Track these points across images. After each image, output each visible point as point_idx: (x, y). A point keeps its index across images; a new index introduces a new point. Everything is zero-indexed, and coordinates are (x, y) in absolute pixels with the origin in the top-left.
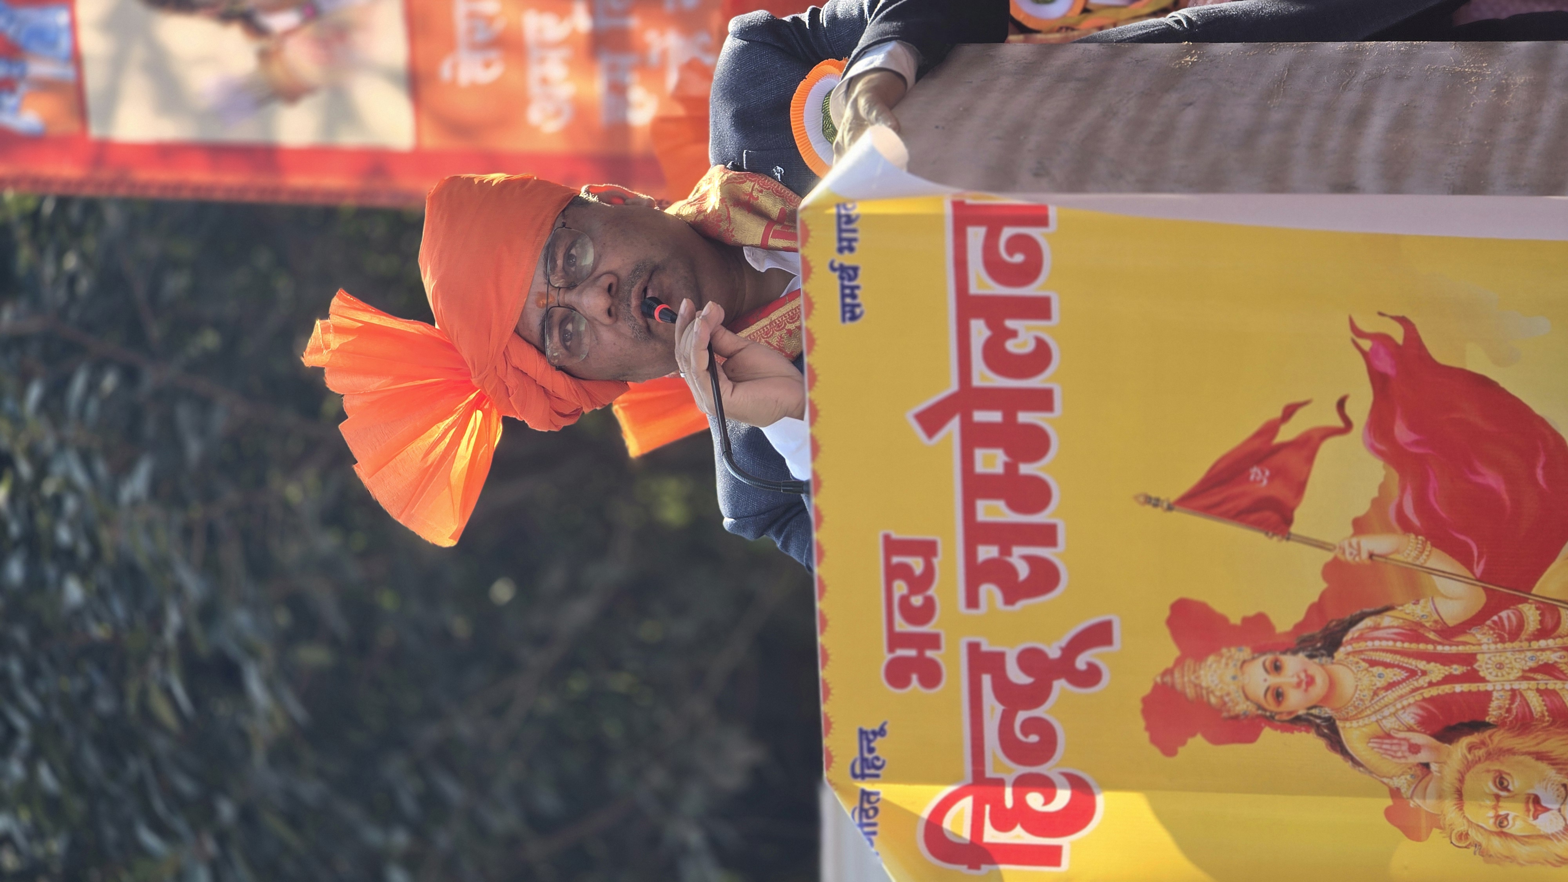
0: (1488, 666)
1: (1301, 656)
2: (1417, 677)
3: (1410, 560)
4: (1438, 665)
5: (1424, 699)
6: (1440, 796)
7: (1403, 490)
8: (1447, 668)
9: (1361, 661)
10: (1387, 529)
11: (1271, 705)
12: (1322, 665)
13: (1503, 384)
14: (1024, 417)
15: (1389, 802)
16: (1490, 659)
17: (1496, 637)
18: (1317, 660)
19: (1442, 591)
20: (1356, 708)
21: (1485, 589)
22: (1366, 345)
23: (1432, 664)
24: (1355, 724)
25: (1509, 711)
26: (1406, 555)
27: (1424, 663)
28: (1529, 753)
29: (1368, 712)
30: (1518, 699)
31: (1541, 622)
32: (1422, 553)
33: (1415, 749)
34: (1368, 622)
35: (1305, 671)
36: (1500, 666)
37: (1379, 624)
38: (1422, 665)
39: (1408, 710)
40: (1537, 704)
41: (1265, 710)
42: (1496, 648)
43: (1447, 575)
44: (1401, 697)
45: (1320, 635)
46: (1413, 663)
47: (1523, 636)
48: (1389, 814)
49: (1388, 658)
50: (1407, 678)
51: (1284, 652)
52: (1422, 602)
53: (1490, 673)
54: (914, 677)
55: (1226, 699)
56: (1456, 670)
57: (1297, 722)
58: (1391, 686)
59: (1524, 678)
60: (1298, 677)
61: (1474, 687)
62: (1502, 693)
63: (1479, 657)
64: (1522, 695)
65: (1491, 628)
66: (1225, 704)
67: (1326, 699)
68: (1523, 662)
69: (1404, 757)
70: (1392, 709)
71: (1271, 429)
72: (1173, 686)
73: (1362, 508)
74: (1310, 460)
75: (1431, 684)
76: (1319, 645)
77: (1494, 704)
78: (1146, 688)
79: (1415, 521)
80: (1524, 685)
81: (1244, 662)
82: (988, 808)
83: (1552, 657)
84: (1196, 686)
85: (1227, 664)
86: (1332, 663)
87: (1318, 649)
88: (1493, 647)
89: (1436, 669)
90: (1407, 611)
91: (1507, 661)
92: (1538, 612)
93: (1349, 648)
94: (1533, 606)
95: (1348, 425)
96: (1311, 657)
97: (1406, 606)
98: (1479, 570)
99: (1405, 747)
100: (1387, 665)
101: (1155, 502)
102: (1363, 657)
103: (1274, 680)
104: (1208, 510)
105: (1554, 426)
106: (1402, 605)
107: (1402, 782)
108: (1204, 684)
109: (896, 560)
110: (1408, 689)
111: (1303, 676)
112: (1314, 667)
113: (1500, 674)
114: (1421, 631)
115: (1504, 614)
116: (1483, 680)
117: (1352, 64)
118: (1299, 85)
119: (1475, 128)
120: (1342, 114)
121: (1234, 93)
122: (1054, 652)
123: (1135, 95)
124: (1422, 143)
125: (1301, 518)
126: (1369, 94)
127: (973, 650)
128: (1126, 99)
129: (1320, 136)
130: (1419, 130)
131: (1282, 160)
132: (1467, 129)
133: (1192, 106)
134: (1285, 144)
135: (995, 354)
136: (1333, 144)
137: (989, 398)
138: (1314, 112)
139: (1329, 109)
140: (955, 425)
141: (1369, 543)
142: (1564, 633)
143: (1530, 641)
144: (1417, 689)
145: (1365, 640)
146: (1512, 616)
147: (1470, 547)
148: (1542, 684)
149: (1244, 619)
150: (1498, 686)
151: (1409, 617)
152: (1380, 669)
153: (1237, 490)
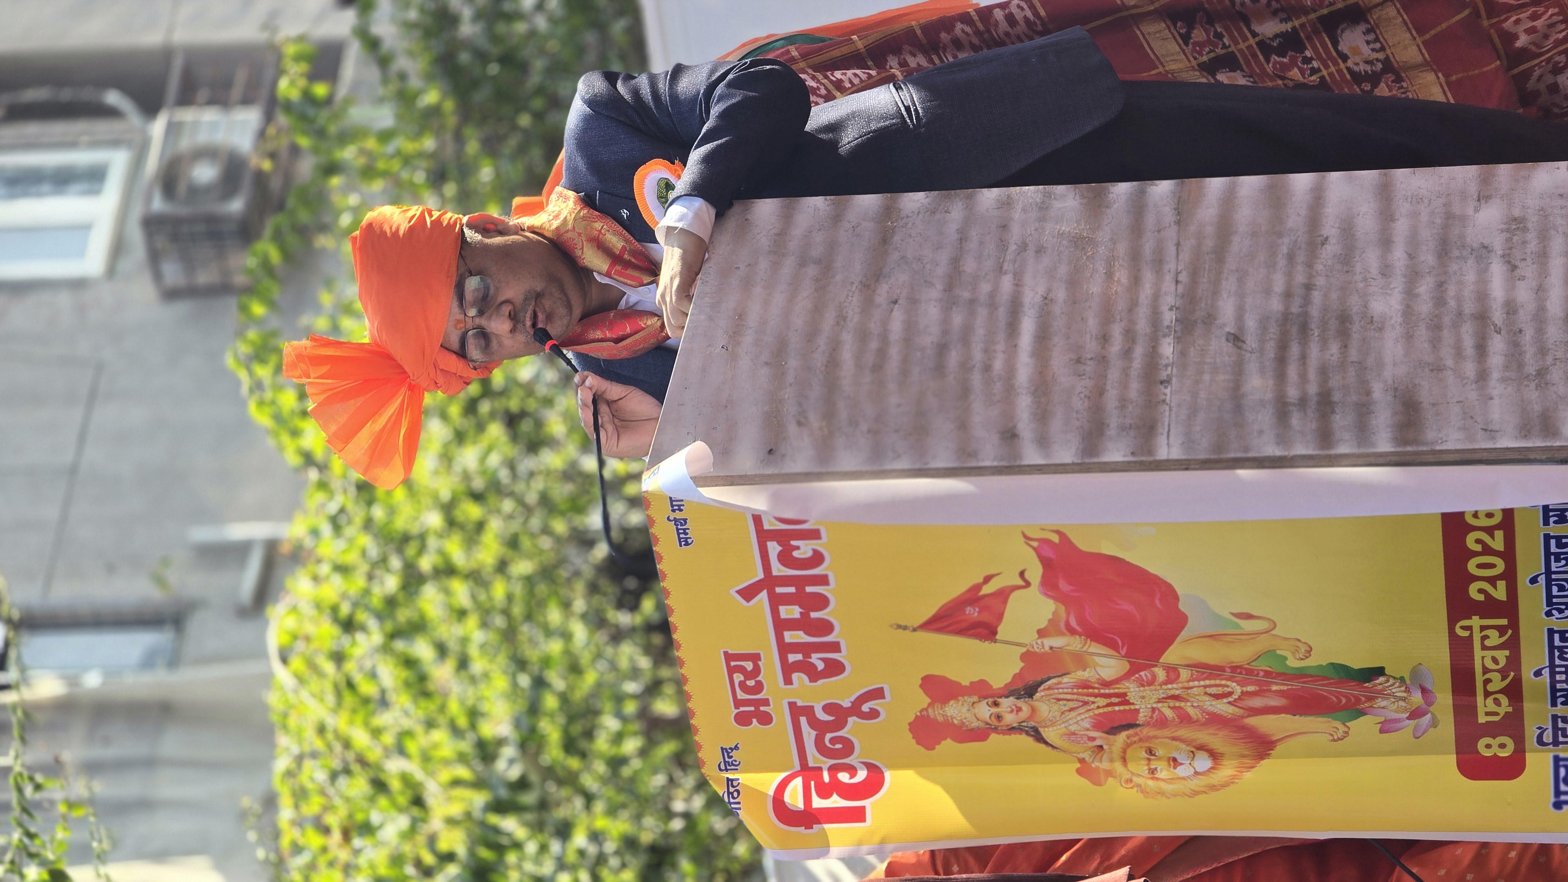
0: (1135, 698)
1: (1011, 699)
2: (1090, 705)
3: (1077, 649)
4: (1102, 699)
5: (1095, 715)
6: (1111, 760)
7: (1068, 614)
8: (1108, 700)
9: (1051, 699)
10: (1060, 634)
11: (995, 722)
12: (1026, 702)
13: (1127, 560)
14: (809, 589)
15: (1078, 765)
16: (1136, 695)
17: (1139, 685)
18: (1022, 700)
19: (1100, 664)
20: (1050, 721)
21: (1129, 661)
22: (1035, 544)
23: (1099, 698)
24: (1051, 729)
25: (1151, 717)
26: (1074, 647)
28: (1167, 738)
29: (1059, 723)
30: (1157, 712)
31: (1167, 676)
32: (1085, 645)
33: (1093, 739)
34: (1052, 681)
35: (1015, 705)
36: (1143, 697)
37: (1061, 682)
38: (1092, 699)
39: (1085, 721)
40: (1169, 714)
41: (989, 724)
42: (1140, 690)
43: (1102, 656)
44: (1080, 714)
45: (1023, 689)
46: (1086, 699)
47: (1156, 683)
48: (1079, 771)
49: (1069, 697)
50: (1083, 705)
51: (1001, 697)
52: (1088, 670)
53: (1137, 701)
54: (754, 720)
55: (965, 721)
56: (1114, 700)
57: (1012, 730)
58: (1071, 710)
59: (1159, 702)
60: (1011, 708)
61: (1127, 707)
62: (1145, 710)
63: (1128, 694)
64: (1159, 710)
66: (964, 723)
67: (1030, 718)
68: (1158, 695)
69: (1085, 743)
70: (1075, 721)
71: (977, 587)
72: (928, 716)
73: (1043, 624)
74: (1005, 602)
75: (1098, 707)
76: (1023, 693)
77: (1141, 715)
78: (912, 718)
79: (1078, 629)
80: (1160, 705)
81: (974, 703)
82: (813, 783)
83: (1177, 692)
84: (943, 715)
85: (963, 704)
86: (1032, 701)
87: (1022, 695)
88: (1137, 689)
89: (1101, 701)
90: (1079, 675)
91: (1147, 695)
93: (1043, 694)
94: (1161, 669)
95: (1028, 584)
96: (1017, 698)
97: (1078, 672)
98: (1123, 652)
99: (1086, 739)
100: (1068, 700)
101: (905, 628)
102: (1052, 697)
103: (995, 711)
104: (939, 630)
105: (1164, 579)
106: (1075, 672)
107: (1086, 756)
108: (949, 714)
109: (733, 664)
110: (1084, 711)
111: (1014, 707)
112: (1021, 703)
113: (1143, 701)
114: (1089, 684)
115: (1142, 673)
116: (1133, 704)
117: (1004, 227)
118: (969, 265)
119: (1094, 335)
120: (1002, 313)
121: (926, 282)
122: (846, 704)
123: (857, 287)
124: (1059, 362)
125: (1002, 632)
126: (1019, 280)
127: (792, 705)
128: (851, 294)
129: (988, 351)
130: (1056, 340)
131: (965, 392)
132: (1088, 336)
133: (897, 306)
134: (965, 366)
135: (786, 558)
136: (998, 365)
137: (785, 581)
138: (982, 313)
139: (992, 306)
140: (763, 595)
141: (1049, 642)
142: (1183, 680)
143: (1161, 685)
144: (1090, 710)
145: (1053, 689)
146: (1148, 674)
147: (1116, 641)
148: (1172, 705)
149: (972, 683)
150: (1143, 706)
151: (1081, 678)
152: (1065, 702)
153: (959, 619)
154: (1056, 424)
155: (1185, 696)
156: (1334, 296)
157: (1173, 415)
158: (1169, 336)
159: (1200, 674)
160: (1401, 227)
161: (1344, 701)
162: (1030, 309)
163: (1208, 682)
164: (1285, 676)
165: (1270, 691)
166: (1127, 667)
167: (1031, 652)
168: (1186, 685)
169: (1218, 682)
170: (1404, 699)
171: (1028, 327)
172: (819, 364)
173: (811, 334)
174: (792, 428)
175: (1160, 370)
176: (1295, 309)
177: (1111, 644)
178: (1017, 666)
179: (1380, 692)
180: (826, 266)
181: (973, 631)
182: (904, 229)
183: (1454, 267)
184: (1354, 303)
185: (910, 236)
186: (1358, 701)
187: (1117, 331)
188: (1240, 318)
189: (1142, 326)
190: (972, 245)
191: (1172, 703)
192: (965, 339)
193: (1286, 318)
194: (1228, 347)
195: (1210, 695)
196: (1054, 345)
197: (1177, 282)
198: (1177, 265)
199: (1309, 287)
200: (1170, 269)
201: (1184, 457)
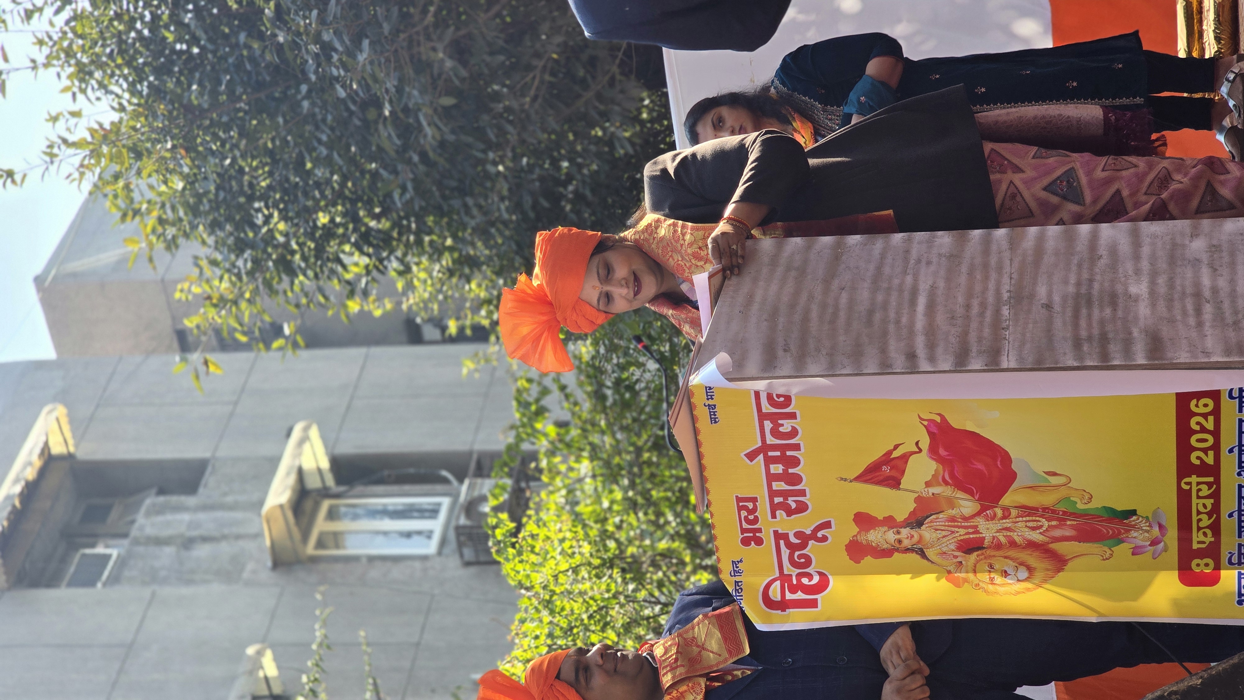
0: (983, 529)
1: (908, 528)
2: (955, 534)
3: (949, 495)
4: (963, 530)
5: (958, 541)
6: (967, 572)
7: (944, 471)
8: (966, 530)
9: (932, 530)
10: (940, 485)
11: (898, 546)
12: (917, 532)
13: (980, 433)
14: (789, 453)
15: (947, 575)
16: (983, 527)
17: (986, 520)
18: (914, 530)
19: (963, 505)
20: (931, 545)
21: (979, 504)
22: (926, 423)
23: (960, 529)
24: (931, 550)
25: (992, 543)
26: (947, 494)
28: (1001, 557)
29: (936, 546)
30: (996, 539)
31: (1003, 514)
32: (954, 492)
33: (956, 557)
34: (934, 517)
35: (910, 533)
36: (988, 529)
37: (938, 517)
39: (952, 545)
40: (1003, 541)
41: (895, 547)
42: (986, 523)
43: (964, 499)
45: (916, 521)
46: (953, 529)
47: (996, 519)
48: (947, 579)
49: (943, 528)
50: (951, 534)
51: (901, 528)
52: (955, 509)
53: (984, 531)
54: (753, 543)
57: (908, 550)
58: (944, 537)
59: (997, 532)
60: (907, 535)
61: (978, 536)
62: (989, 537)
63: (979, 526)
64: (997, 537)
65: (983, 517)
66: (878, 545)
67: (919, 542)
68: (997, 527)
69: (952, 560)
70: (946, 545)
71: (890, 453)
72: (857, 541)
73: (929, 478)
74: (906, 462)
75: (960, 536)
77: (986, 541)
79: (950, 481)
80: (998, 535)
81: (885, 532)
82: (786, 586)
83: (1009, 525)
84: (866, 540)
85: (878, 533)
86: (920, 531)
87: (915, 526)
88: (984, 523)
90: (949, 513)
91: (990, 527)
92: (1002, 511)
93: (927, 526)
94: (1000, 509)
96: (912, 529)
97: (949, 511)
98: (977, 497)
99: (952, 557)
100: (942, 530)
101: (845, 480)
102: (932, 528)
103: (897, 537)
104: (866, 481)
105: (1003, 447)
106: (947, 511)
107: (951, 569)
108: (870, 540)
109: (741, 504)
110: (951, 538)
111: (909, 535)
112: (914, 532)
113: (988, 531)
115: (988, 512)
116: (981, 534)
117: (907, 252)
118: (887, 270)
119: (962, 305)
120: (906, 295)
121: (861, 279)
122: (808, 532)
123: (820, 281)
124: (941, 318)
126: (916, 278)
127: (776, 532)
128: (817, 285)
129: (898, 313)
130: (939, 308)
131: (885, 333)
132: (958, 305)
133: (844, 291)
134: (885, 321)
135: (775, 433)
136: (904, 320)
137: (774, 447)
138: (895, 294)
139: (901, 290)
140: (761, 457)
141: (932, 490)
142: (1013, 517)
143: (999, 520)
144: (955, 537)
145: (933, 523)
146: (991, 513)
147: (972, 489)
149: (884, 518)
150: (988, 535)
151: (950, 515)
152: (940, 532)
153: (878, 474)
154: (940, 350)
155: (1014, 528)
156: (1106, 284)
157: (1011, 346)
158: (1007, 305)
159: (1023, 513)
160: (1146, 250)
161: (1111, 532)
162: (923, 292)
163: (1028, 518)
164: (1076, 515)
165: (1066, 525)
166: (979, 507)
167: (921, 497)
168: (1014, 520)
169: (1034, 518)
170: (1147, 531)
171: (922, 302)
172: (798, 320)
173: (792, 306)
174: (780, 353)
175: (1002, 322)
176: (1083, 290)
177: (970, 493)
178: (912, 506)
179: (1133, 526)
180: (802, 271)
181: (886, 483)
182: (848, 253)
183: (1178, 270)
184: (1119, 288)
185: (852, 256)
186: (1120, 533)
187: (975, 303)
188: (1050, 294)
189: (991, 299)
190: (889, 260)
191: (1005, 533)
192: (885, 306)
193: (1077, 296)
194: (1044, 311)
195: (1029, 527)
196: (938, 310)
197: (1011, 278)
198: (1011, 269)
199: (1091, 281)
200: (1007, 272)
201: (1017, 367)
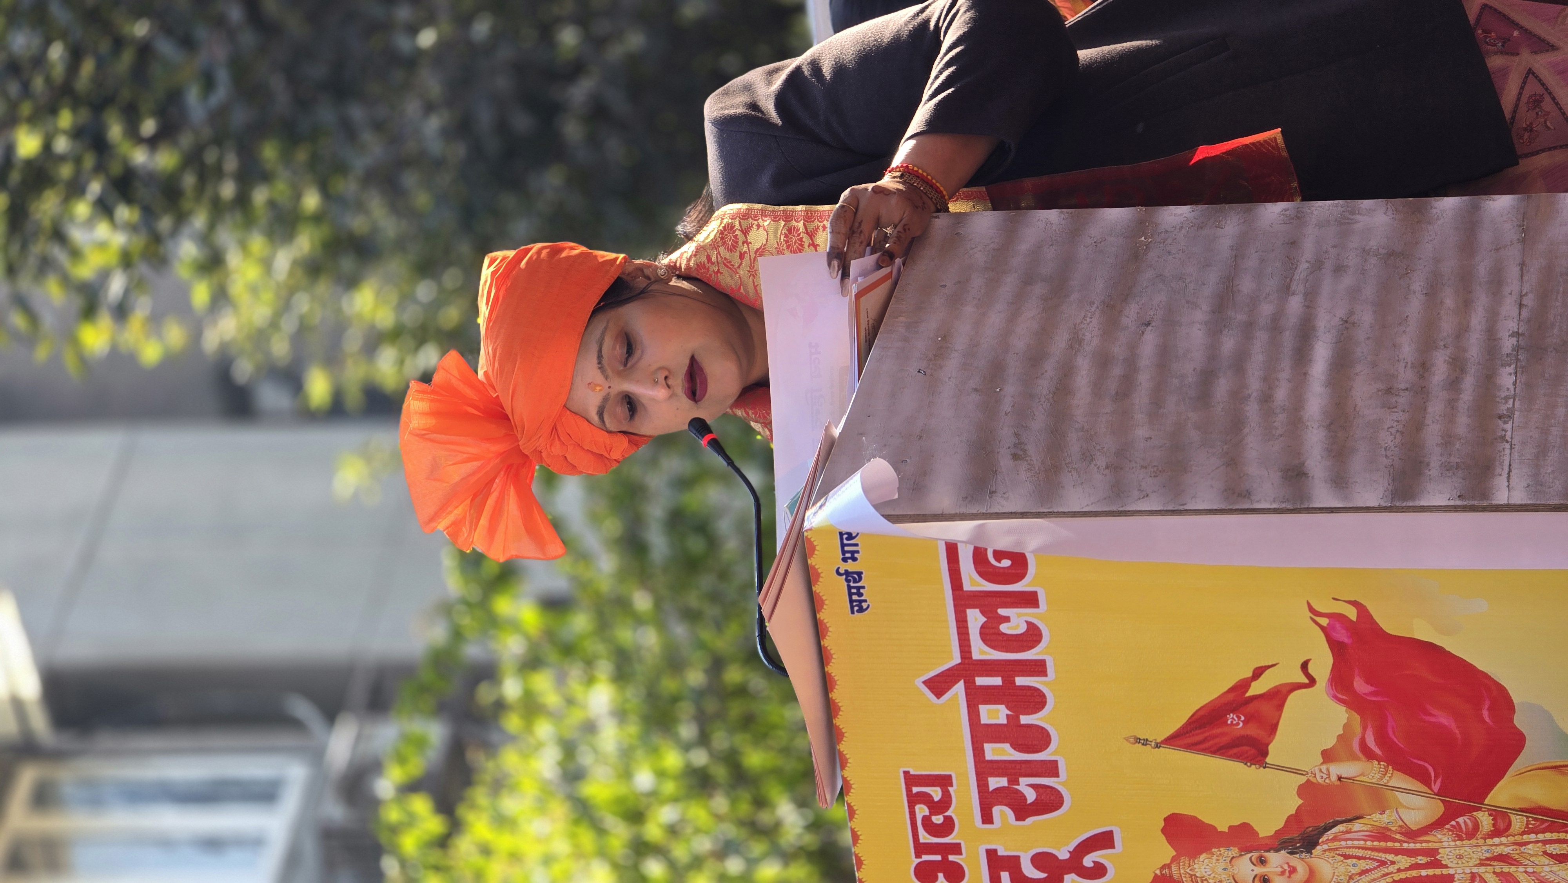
0: (1449, 857)
1: (1283, 852)
2: (1387, 865)
3: (1373, 781)
4: (1405, 857)
7: (1364, 728)
8: (1412, 859)
9: (1336, 856)
10: (1353, 758)
12: (1302, 859)
13: (1447, 649)
14: (1020, 681)
16: (1450, 852)
17: (1455, 837)
18: (1297, 856)
19: (1405, 804)
21: (1443, 801)
22: (1324, 622)
23: (1400, 856)
26: (1370, 777)
27: (1393, 855)
30: (1478, 879)
31: (1494, 825)
32: (1385, 775)
34: (1340, 828)
35: (1288, 863)
36: (1460, 857)
37: (1351, 829)
38: (1391, 857)
42: (1456, 845)
43: (1408, 791)
44: (1374, 880)
45: (1300, 838)
46: (1383, 856)
47: (1479, 835)
49: (1360, 853)
50: (1378, 866)
51: (1268, 851)
52: (1387, 812)
53: (1452, 862)
54: (941, 876)
56: (1421, 860)
58: (1364, 872)
59: (1481, 865)
60: (1282, 867)
61: (1438, 872)
62: (1463, 875)
63: (1440, 851)
64: (1480, 877)
65: (1449, 830)
68: (1480, 854)
71: (1244, 685)
72: (1171, 876)
73: (1329, 742)
74: (1280, 707)
75: (1399, 870)
76: (1298, 845)
78: (1148, 879)
79: (1377, 751)
80: (1482, 869)
81: (1233, 858)
83: (1506, 850)
84: (1191, 876)
85: (1218, 860)
86: (1311, 857)
87: (1297, 848)
88: (1452, 844)
89: (1403, 860)
90: (1375, 819)
91: (1466, 853)
92: (1491, 818)
93: (1325, 847)
94: (1487, 813)
95: (1312, 682)
96: (1291, 853)
97: (1374, 815)
98: (1436, 787)
100: (1359, 858)
101: (1145, 742)
102: (1338, 852)
103: (1260, 870)
104: (1192, 747)
105: (1495, 679)
106: (1370, 815)
108: (1198, 875)
109: (915, 790)
110: (1379, 874)
111: (1286, 867)
112: (1295, 861)
113: (1460, 862)
114: (1388, 833)
115: (1461, 820)
116: (1446, 867)
117: (1293, 244)
118: (1246, 285)
119: (1409, 363)
120: (1288, 339)
121: (1188, 302)
122: (1063, 855)
123: (1098, 308)
124: (1362, 391)
125: (1276, 752)
126: (1311, 301)
127: (991, 854)
128: (1089, 315)
129: (1269, 381)
130: (1358, 368)
131: (1237, 424)
132: (1402, 364)
133: (1150, 328)
134: (1238, 396)
135: (991, 635)
136: (1281, 394)
137: (988, 668)
138: (1261, 338)
139: (1275, 329)
140: (959, 688)
141: (1337, 769)
142: (1516, 832)
143: (1485, 839)
144: (1388, 874)
145: (1340, 840)
146: (1468, 821)
147: (1427, 770)
148: (1498, 870)
149: (1230, 828)
150: (1459, 871)
151: (1377, 824)
152: (1354, 861)
153: (1219, 731)
154: (1357, 463)
155: (1517, 857)
157: (1516, 455)
158: (1510, 365)
159: (1538, 823)
162: (1325, 333)
163: (1548, 836)
166: (1441, 809)
167: (1312, 783)
168: (1518, 838)
169: (1562, 836)
171: (1321, 354)
172: (1045, 392)
174: (1005, 462)
175: (1499, 402)
177: (1423, 777)
178: (1293, 803)
180: (1059, 284)
181: (1235, 750)
182: (1162, 245)
185: (1169, 253)
187: (1440, 359)
189: (1474, 353)
190: (1251, 262)
191: (1499, 867)
192: (1239, 365)
195: (1551, 856)
196: (1357, 374)
197: (1521, 306)
198: (1522, 286)
200: (1512, 291)
201: (1530, 502)
